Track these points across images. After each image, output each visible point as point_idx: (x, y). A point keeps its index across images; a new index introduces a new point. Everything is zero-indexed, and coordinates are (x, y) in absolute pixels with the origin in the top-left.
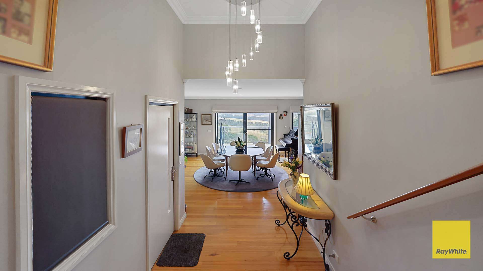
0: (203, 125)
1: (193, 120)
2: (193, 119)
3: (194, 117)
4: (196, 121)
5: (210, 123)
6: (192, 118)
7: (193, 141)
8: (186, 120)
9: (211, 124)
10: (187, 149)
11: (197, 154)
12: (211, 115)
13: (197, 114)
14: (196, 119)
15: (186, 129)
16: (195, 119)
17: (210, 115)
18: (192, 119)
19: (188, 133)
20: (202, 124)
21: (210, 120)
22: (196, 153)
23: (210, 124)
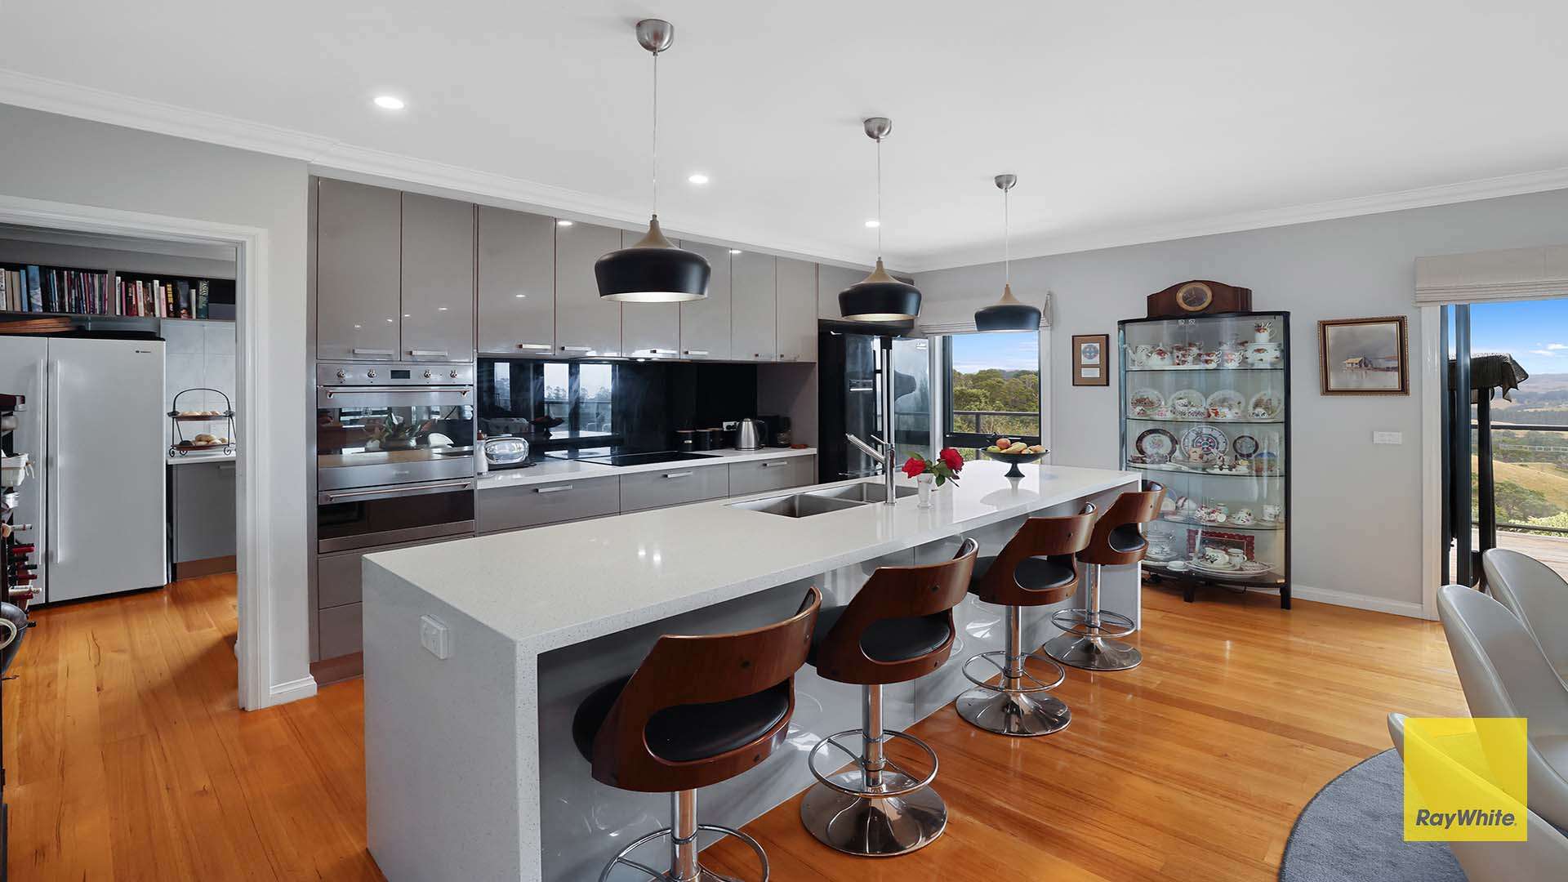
0: (1330, 397)
1: (1252, 357)
2: (1259, 351)
3: (1263, 338)
4: (1281, 365)
5: (1394, 380)
6: (1252, 347)
7: (1256, 496)
8: (1207, 362)
9: (1404, 389)
10: (1210, 551)
11: (1285, 590)
12: (1401, 321)
13: (1286, 315)
14: (1278, 354)
15: (1209, 416)
16: (1272, 354)
17: (1393, 327)
18: (1249, 354)
19: (1222, 446)
20: (1327, 391)
21: (1389, 359)
22: (1276, 585)
23: (1396, 385)
